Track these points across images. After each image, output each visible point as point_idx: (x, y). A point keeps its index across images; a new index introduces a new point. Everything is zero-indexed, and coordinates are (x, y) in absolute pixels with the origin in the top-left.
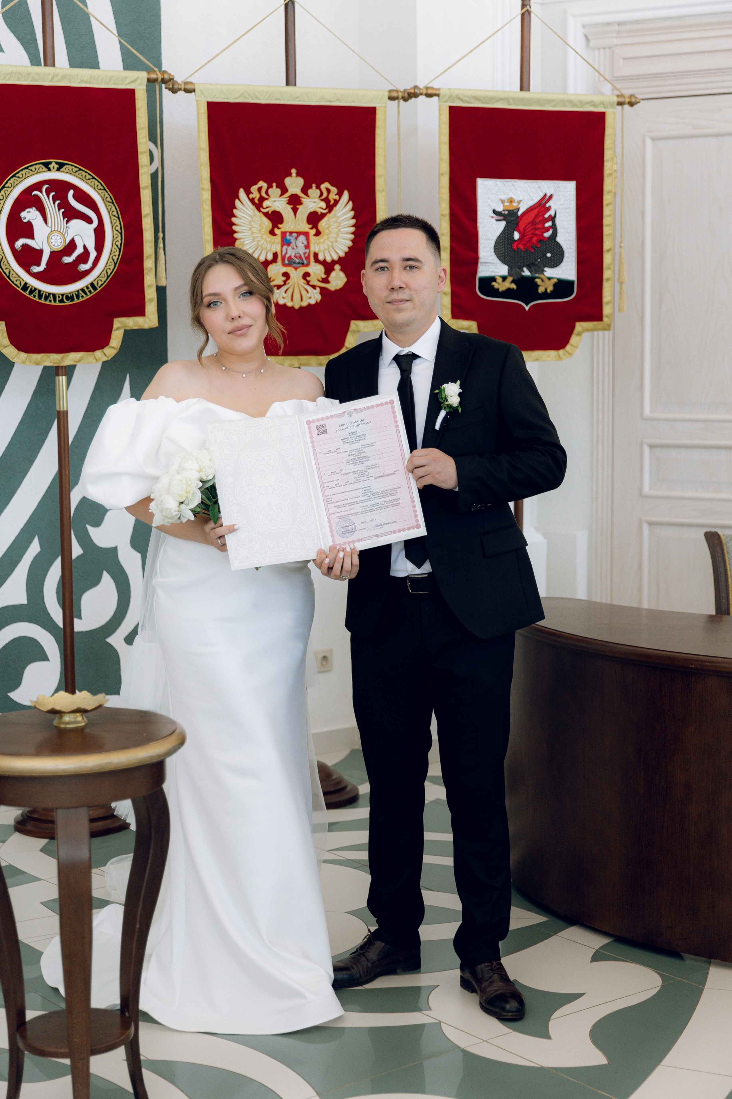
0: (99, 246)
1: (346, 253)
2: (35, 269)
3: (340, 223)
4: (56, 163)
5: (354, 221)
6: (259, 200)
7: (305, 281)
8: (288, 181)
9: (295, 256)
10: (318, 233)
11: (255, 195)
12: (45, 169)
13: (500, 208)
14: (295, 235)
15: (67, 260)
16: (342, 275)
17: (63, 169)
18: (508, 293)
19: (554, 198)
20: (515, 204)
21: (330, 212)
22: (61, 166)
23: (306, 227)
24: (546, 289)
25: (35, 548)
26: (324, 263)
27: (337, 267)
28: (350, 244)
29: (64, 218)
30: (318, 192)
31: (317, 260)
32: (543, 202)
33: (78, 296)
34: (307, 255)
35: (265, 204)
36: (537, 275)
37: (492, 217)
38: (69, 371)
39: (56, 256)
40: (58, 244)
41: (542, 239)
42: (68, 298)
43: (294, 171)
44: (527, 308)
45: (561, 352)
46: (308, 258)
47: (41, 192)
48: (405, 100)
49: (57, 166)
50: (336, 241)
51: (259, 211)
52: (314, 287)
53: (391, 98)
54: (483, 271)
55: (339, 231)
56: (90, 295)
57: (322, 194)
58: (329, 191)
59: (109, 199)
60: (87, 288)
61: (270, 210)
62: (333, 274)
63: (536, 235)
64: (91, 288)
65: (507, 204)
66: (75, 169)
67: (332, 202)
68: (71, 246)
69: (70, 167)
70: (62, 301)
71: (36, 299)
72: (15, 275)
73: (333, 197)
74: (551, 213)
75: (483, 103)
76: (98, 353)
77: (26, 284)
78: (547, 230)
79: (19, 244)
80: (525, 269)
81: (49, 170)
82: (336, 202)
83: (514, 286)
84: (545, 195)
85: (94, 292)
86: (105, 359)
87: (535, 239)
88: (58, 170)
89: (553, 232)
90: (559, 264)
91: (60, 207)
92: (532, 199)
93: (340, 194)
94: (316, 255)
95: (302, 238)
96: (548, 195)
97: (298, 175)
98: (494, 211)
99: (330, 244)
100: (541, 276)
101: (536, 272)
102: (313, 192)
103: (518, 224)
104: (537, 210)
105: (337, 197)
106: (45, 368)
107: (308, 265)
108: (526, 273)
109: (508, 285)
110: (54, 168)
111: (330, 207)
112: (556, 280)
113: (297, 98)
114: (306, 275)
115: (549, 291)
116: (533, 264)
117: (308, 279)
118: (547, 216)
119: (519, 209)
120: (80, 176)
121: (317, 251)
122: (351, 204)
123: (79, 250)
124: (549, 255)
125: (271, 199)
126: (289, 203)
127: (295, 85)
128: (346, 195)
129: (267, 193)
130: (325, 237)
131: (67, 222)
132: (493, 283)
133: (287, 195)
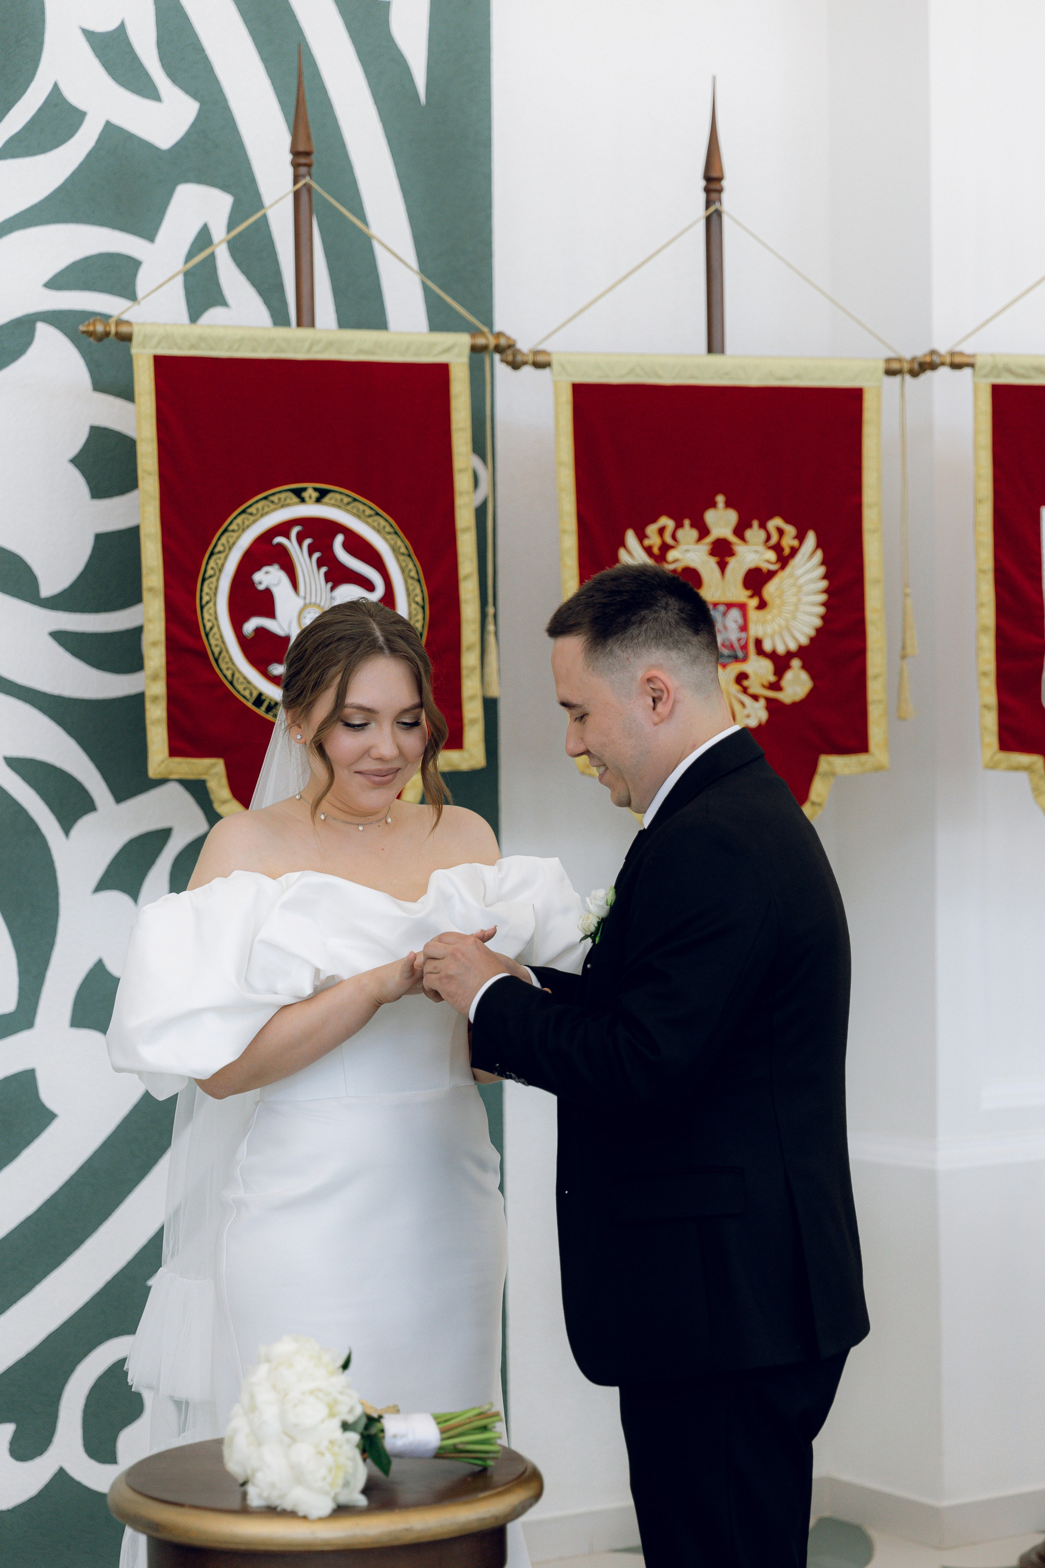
1: (812, 640)
2: (276, 669)
3: (800, 587)
4: (316, 489)
5: (824, 584)
6: (660, 549)
7: (738, 687)
8: (710, 516)
9: (723, 645)
10: (762, 605)
11: (654, 540)
12: (295, 499)
14: (722, 608)
16: (804, 676)
17: (326, 499)
21: (783, 567)
22: (322, 495)
23: (741, 595)
26: (773, 656)
27: (796, 663)
28: (818, 623)
29: (327, 581)
30: (762, 534)
31: (760, 651)
34: (743, 642)
35: (671, 555)
43: (720, 499)
46: (744, 648)
47: (288, 536)
48: (914, 374)
49: (315, 495)
50: (794, 618)
52: (755, 698)
53: (890, 372)
55: (799, 600)
57: (769, 538)
58: (781, 532)
59: (403, 550)
61: (679, 566)
62: (789, 676)
66: (346, 500)
67: (787, 551)
69: (338, 496)
72: (242, 680)
73: (789, 541)
77: (260, 695)
79: (250, 626)
81: (303, 500)
82: (794, 551)
88: (318, 500)
91: (320, 563)
93: (801, 537)
94: (758, 643)
95: (735, 614)
97: (728, 505)
99: (783, 623)
102: (755, 534)
105: (795, 543)
107: (745, 659)
110: (310, 497)
111: (784, 559)
113: (727, 374)
114: (741, 678)
117: (746, 683)
120: (355, 511)
121: (760, 634)
122: (819, 555)
125: (682, 547)
126: (713, 553)
127: (723, 351)
128: (811, 539)
129: (674, 537)
130: (775, 611)
131: (332, 589)
133: (710, 539)
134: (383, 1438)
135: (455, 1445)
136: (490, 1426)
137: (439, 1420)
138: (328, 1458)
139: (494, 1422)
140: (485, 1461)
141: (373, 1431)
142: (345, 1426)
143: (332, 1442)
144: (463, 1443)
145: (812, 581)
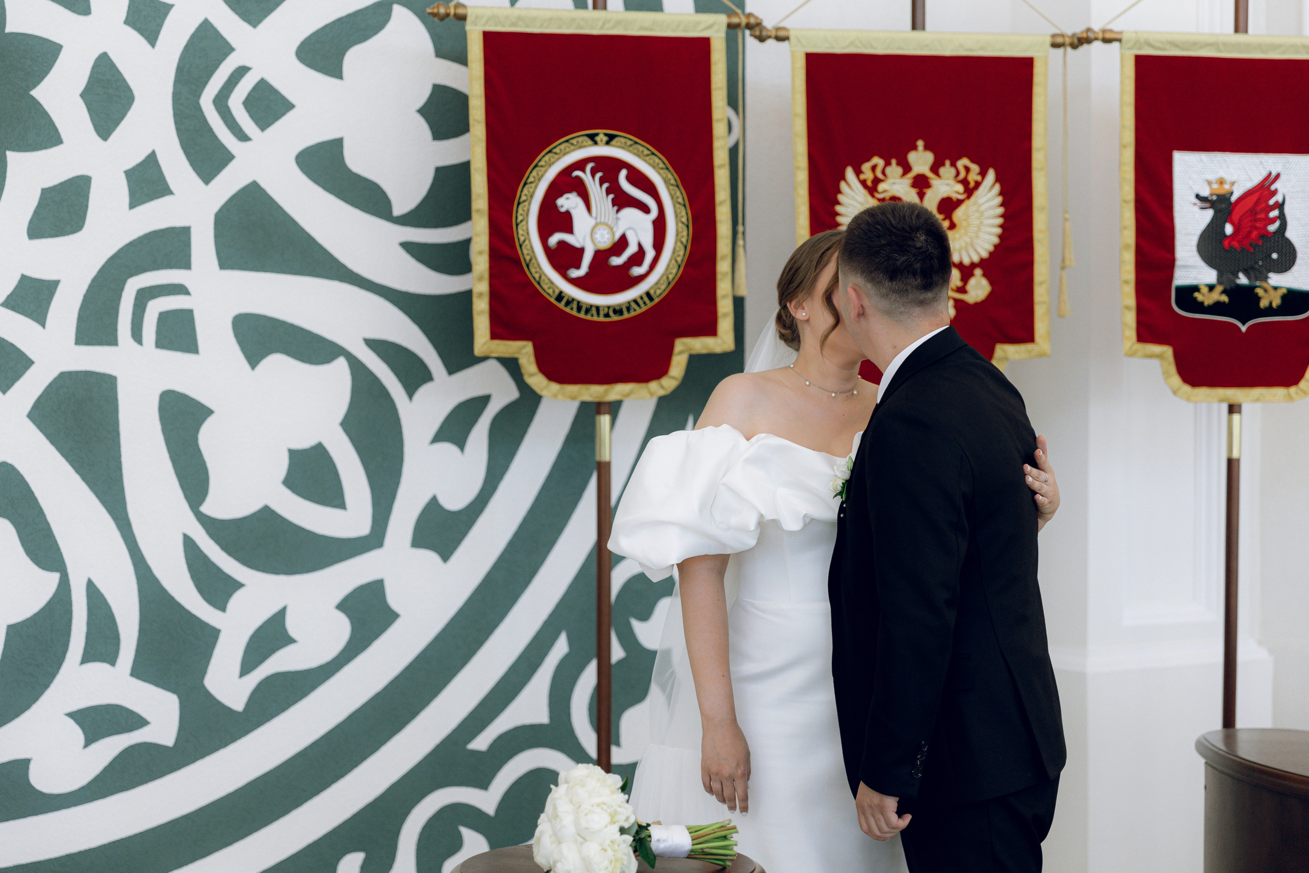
0: (659, 243)
1: (991, 254)
2: (575, 273)
3: (982, 213)
4: (606, 135)
5: (1001, 210)
6: (872, 182)
8: (912, 157)
10: (953, 226)
11: (868, 175)
12: (590, 142)
13: (1205, 192)
15: (616, 261)
16: (984, 282)
17: (614, 142)
18: (1217, 308)
19: (1282, 177)
20: (1227, 187)
21: (969, 197)
22: (611, 138)
24: (1271, 303)
25: (561, 647)
26: (960, 266)
27: (978, 272)
28: (996, 240)
29: (613, 205)
32: (1267, 183)
33: (628, 309)
35: (881, 187)
36: (1258, 283)
37: (1195, 204)
38: (613, 408)
39: (601, 256)
40: (605, 240)
41: (1266, 235)
42: (615, 312)
43: (920, 144)
44: (1244, 329)
45: (1293, 390)
47: (584, 171)
48: (1074, 46)
49: (605, 139)
50: (977, 237)
51: (873, 196)
53: (1055, 45)
54: (1181, 278)
55: (981, 223)
56: (644, 308)
57: (958, 174)
58: (967, 169)
59: (673, 182)
60: (642, 298)
61: (887, 195)
62: (972, 282)
63: (1256, 228)
64: (646, 299)
65: (1215, 186)
66: (629, 143)
67: (972, 184)
68: (621, 244)
69: (623, 140)
70: (607, 315)
71: (574, 313)
72: (547, 281)
73: (973, 177)
74: (1278, 198)
75: (1183, 49)
76: (653, 385)
77: (561, 292)
78: (1273, 221)
79: (554, 240)
80: (1241, 275)
81: (596, 143)
82: (978, 184)
83: (1225, 298)
84: (1270, 174)
85: (650, 305)
86: (662, 393)
87: (1255, 234)
88: (608, 143)
89: (1280, 224)
90: (1290, 268)
91: (608, 192)
92: (1251, 180)
93: (983, 174)
96: (1274, 174)
97: (926, 148)
98: (1198, 196)
99: (968, 240)
100: (1264, 285)
101: (1257, 279)
102: (947, 171)
103: (1231, 213)
104: (1257, 194)
105: (979, 178)
106: (584, 406)
108: (1243, 280)
109: (1218, 296)
110: (602, 141)
111: (970, 191)
112: (1285, 291)
113: (927, 46)
115: (1274, 305)
116: (1252, 268)
118: (1272, 202)
119: (1232, 193)
120: (636, 151)
122: (997, 188)
123: (632, 249)
124: (1275, 256)
125: (890, 181)
126: (914, 185)
127: (923, 28)
128: (991, 175)
129: (883, 173)
130: (963, 231)
131: (618, 211)
132: (1196, 294)
133: (911, 175)
134: (650, 841)
135: (702, 849)
136: (728, 837)
137: (691, 830)
138: (610, 852)
139: (731, 833)
140: (725, 862)
141: (643, 835)
142: (622, 831)
143: (612, 842)
144: (707, 848)
145: (991, 208)
